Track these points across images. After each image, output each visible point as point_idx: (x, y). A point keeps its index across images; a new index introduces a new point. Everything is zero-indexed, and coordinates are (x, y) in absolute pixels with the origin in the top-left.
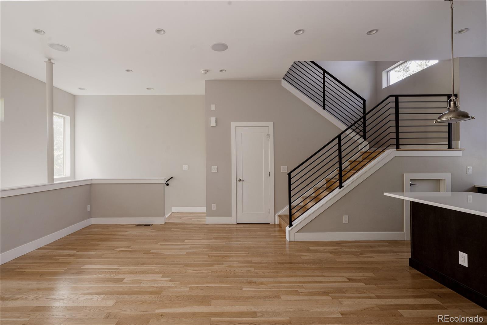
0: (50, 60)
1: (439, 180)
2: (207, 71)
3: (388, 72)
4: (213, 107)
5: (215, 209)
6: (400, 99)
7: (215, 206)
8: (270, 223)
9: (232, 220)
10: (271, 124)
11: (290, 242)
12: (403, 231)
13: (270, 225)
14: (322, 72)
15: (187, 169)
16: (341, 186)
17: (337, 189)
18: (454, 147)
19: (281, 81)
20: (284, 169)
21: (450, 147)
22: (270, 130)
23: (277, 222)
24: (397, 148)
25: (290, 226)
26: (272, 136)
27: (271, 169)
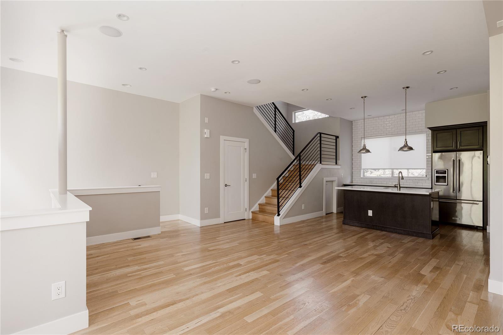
0: (63, 31)
1: (333, 181)
2: (217, 89)
3: (295, 113)
4: (206, 120)
5: (207, 212)
6: (322, 135)
7: (208, 210)
8: (246, 219)
9: (221, 220)
10: (247, 141)
11: (280, 226)
12: (323, 210)
13: (246, 220)
14: (274, 106)
15: (156, 177)
16: (300, 187)
17: (299, 188)
18: (338, 163)
19: (253, 108)
20: (254, 176)
21: (336, 164)
22: (246, 145)
23: (251, 217)
24: (321, 163)
25: (279, 215)
26: (248, 150)
27: (247, 176)
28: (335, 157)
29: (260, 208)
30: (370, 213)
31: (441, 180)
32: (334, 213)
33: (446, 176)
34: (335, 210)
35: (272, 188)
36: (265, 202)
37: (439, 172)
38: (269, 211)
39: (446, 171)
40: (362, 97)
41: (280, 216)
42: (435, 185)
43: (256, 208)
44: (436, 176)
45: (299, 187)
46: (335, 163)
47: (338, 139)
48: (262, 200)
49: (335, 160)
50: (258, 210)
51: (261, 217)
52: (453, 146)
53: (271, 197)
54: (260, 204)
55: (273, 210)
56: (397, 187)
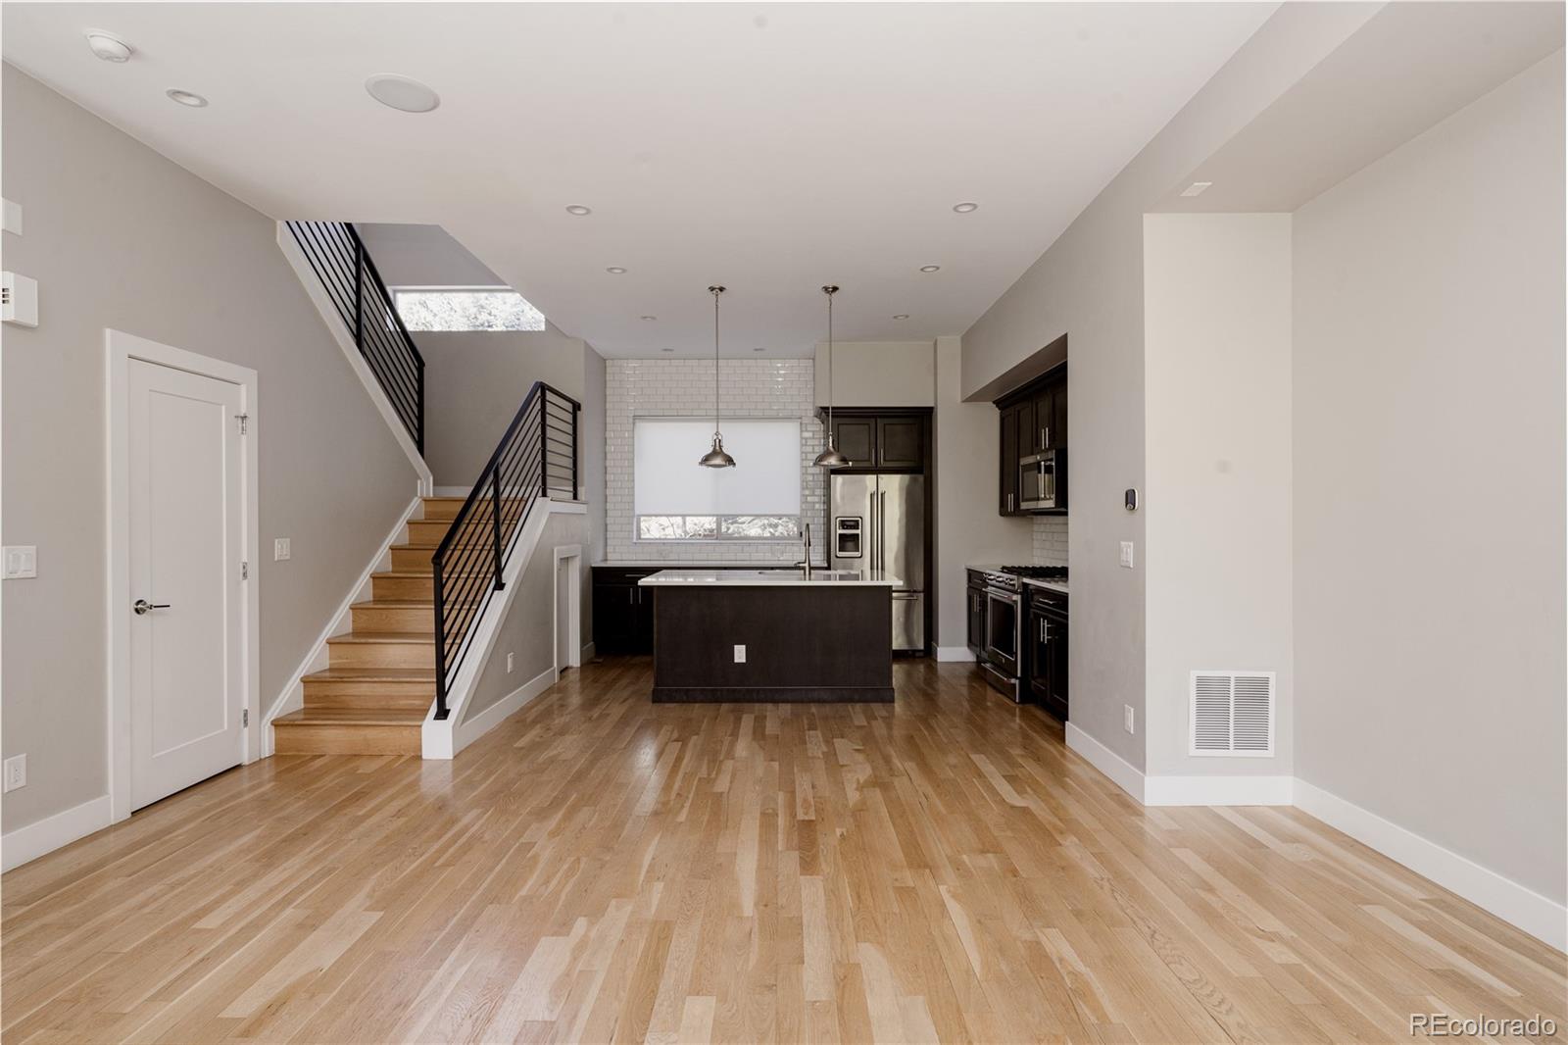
5: (22, 782)
6: (548, 395)
7: (23, 769)
8: (243, 765)
9: (112, 806)
10: (247, 378)
11: (455, 757)
12: (553, 665)
13: (245, 772)
17: (496, 592)
18: (579, 497)
19: (274, 223)
20: (281, 549)
21: (575, 497)
22: (245, 398)
23: (267, 749)
24: (544, 495)
25: (442, 714)
26: (252, 424)
27: (248, 551)
28: (569, 474)
29: (307, 699)
30: (740, 654)
31: (850, 545)
32: (572, 668)
33: (858, 535)
34: (574, 659)
35: (351, 598)
36: (328, 667)
37: (848, 523)
38: (370, 705)
39: (857, 521)
40: (712, 289)
41: (452, 716)
42: (837, 557)
43: (290, 697)
44: (840, 535)
45: (494, 589)
46: (572, 494)
47: (578, 412)
48: (316, 658)
49: (571, 483)
50: (302, 706)
51: (333, 738)
52: (869, 460)
53: (351, 639)
54: (313, 676)
55: (392, 698)
56: (804, 568)
